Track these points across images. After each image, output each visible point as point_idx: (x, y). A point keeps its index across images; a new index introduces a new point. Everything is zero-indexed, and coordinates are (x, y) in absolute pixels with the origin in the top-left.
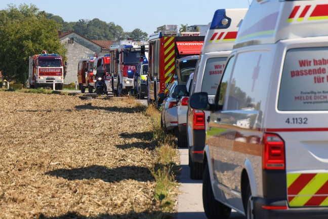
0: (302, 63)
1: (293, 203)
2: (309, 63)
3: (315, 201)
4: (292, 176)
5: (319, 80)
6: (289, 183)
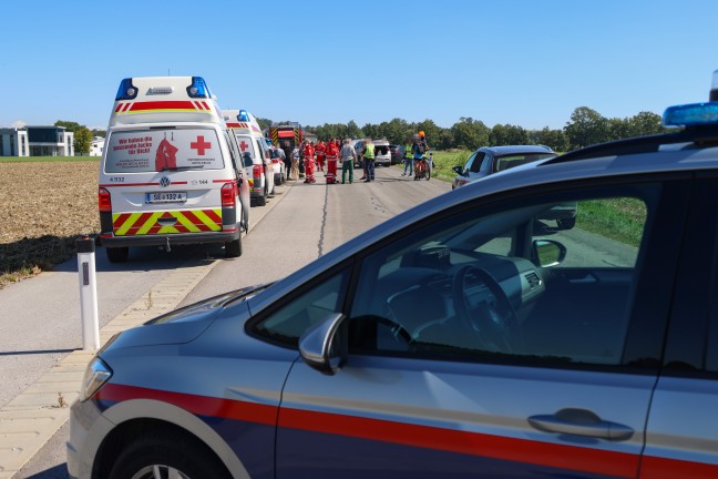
0: (121, 141)
1: (118, 233)
2: (125, 141)
3: (132, 231)
4: (115, 216)
5: (132, 152)
6: (114, 220)
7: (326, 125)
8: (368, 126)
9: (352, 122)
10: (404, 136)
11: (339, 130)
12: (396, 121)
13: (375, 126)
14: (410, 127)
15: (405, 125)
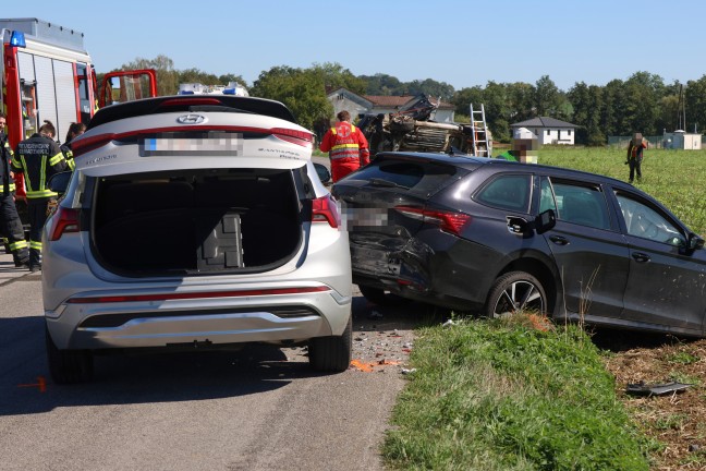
7: (492, 84)
8: (581, 88)
9: (546, 79)
10: (657, 111)
11: (519, 95)
12: (640, 78)
13: (594, 88)
14: (670, 91)
15: (659, 85)
